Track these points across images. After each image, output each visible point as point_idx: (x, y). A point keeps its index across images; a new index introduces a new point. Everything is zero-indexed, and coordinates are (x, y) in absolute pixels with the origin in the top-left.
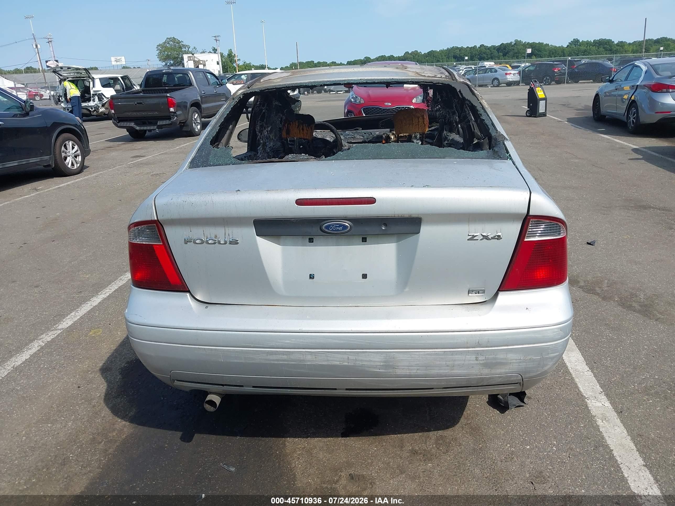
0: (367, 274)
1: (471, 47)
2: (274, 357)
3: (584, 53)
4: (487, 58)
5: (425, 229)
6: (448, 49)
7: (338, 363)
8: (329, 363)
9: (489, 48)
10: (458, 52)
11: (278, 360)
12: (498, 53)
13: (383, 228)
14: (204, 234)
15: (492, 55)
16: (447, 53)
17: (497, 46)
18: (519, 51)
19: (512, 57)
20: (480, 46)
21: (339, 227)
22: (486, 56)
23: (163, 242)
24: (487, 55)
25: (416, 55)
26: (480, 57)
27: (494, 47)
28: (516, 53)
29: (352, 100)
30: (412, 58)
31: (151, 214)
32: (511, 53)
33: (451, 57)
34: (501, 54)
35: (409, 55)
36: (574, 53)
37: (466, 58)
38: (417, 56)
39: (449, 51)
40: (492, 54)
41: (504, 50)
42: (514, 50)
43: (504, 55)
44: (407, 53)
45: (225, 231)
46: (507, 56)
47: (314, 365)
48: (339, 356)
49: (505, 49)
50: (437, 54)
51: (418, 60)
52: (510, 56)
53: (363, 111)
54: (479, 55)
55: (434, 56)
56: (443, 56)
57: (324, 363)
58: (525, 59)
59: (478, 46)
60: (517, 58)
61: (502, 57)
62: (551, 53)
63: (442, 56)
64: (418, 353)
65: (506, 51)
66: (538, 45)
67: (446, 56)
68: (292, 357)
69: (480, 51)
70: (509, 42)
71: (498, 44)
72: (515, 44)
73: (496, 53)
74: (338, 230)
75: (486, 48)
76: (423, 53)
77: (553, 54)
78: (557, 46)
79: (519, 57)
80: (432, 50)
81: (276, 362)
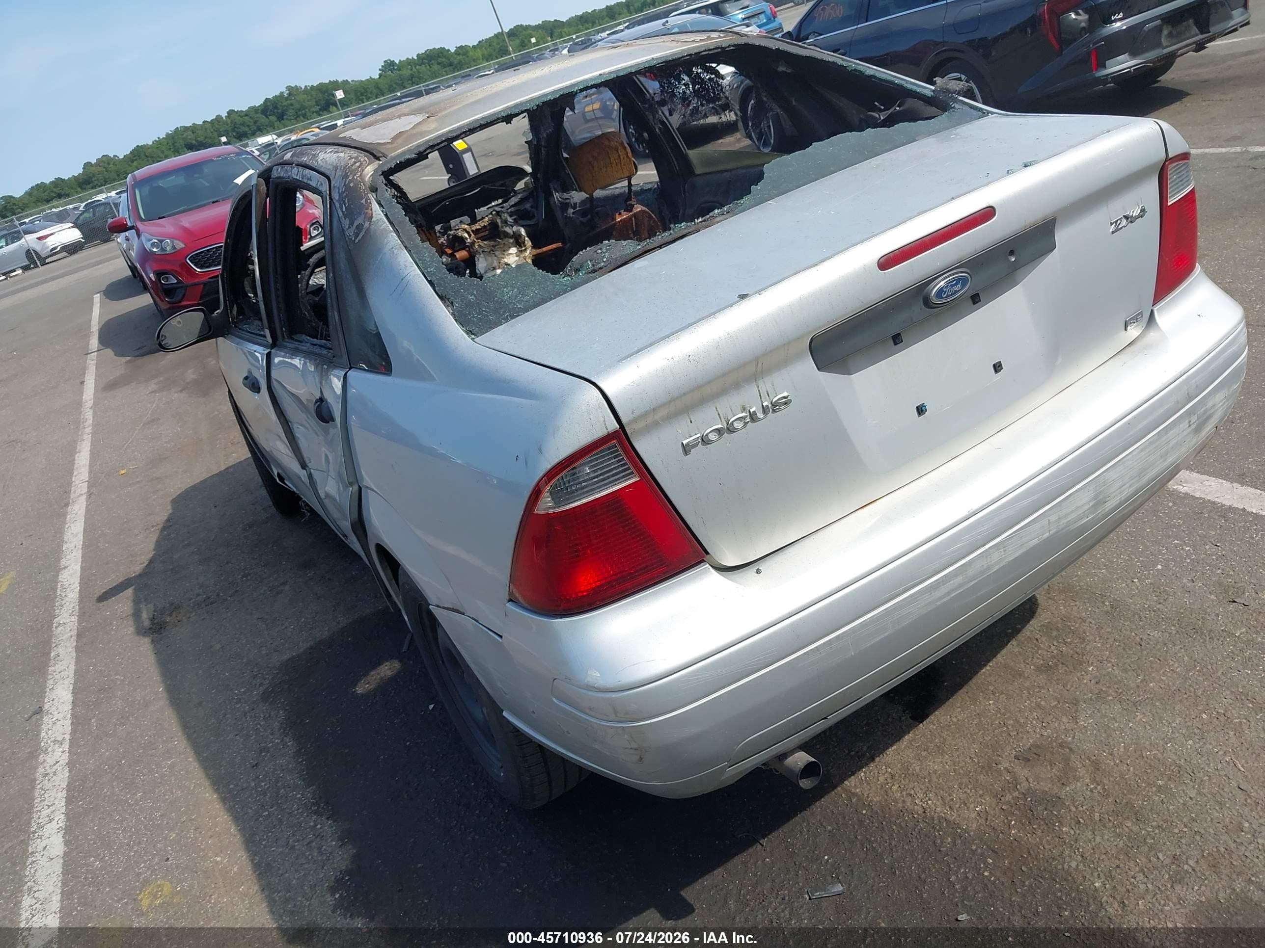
0: (1000, 362)
1: (212, 120)
2: (943, 590)
3: (412, 80)
4: (250, 132)
5: (1061, 236)
6: (167, 134)
7: (1036, 541)
8: (1024, 549)
9: (246, 114)
10: (189, 135)
11: (949, 593)
12: (267, 117)
13: (1013, 259)
14: (719, 415)
15: (258, 124)
16: (170, 144)
17: (259, 106)
18: (302, 105)
19: (296, 118)
20: (228, 113)
21: (956, 284)
22: (246, 129)
23: (640, 473)
24: (248, 126)
25: (109, 164)
26: (237, 133)
27: (253, 109)
28: (300, 110)
29: (155, 250)
30: (103, 171)
31: (604, 421)
32: (291, 112)
33: (182, 148)
34: (273, 118)
35: (94, 168)
36: (396, 83)
37: (224, 139)
38: (111, 166)
39: (173, 138)
40: (255, 122)
41: (276, 111)
42: (292, 105)
43: (281, 118)
44: (87, 165)
45: (758, 387)
46: (287, 119)
47: (1003, 567)
48: (1037, 526)
49: (276, 108)
50: (150, 150)
51: (117, 172)
52: (292, 117)
53: (192, 263)
54: (233, 130)
55: (147, 156)
56: (165, 151)
57: (1017, 555)
58: (339, 110)
59: (224, 115)
60: (305, 117)
61: (277, 124)
62: (359, 94)
63: (163, 152)
64: (1130, 456)
65: (279, 111)
66: (330, 87)
67: (172, 150)
68: (971, 572)
69: (231, 123)
70: (278, 94)
71: (258, 102)
72: (290, 94)
73: (263, 119)
74: (956, 292)
75: (240, 113)
76: (121, 157)
77: (362, 94)
78: (363, 80)
79: (308, 114)
80: (138, 146)
81: (945, 600)
